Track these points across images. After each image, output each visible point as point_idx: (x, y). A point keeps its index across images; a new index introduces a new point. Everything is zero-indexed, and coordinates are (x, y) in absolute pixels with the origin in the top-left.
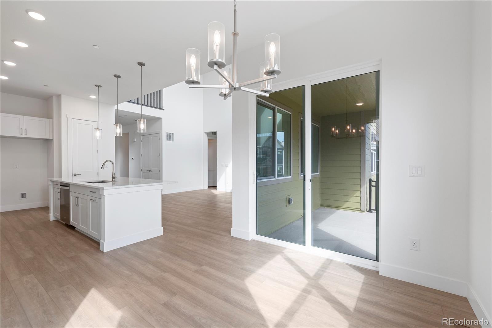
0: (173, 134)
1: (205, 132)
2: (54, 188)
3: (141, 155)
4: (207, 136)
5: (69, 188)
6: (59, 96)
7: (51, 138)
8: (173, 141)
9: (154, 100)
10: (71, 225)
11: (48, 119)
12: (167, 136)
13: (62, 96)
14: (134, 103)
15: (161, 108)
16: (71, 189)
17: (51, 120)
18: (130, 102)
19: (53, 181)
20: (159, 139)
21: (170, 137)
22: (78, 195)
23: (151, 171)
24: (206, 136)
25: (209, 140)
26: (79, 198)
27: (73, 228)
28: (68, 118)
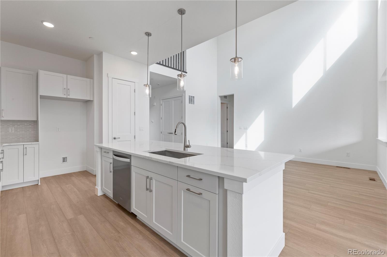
0: (194, 97)
1: (219, 95)
2: (102, 156)
3: (161, 118)
4: (221, 100)
5: (131, 160)
6: (100, 55)
7: (92, 100)
8: (194, 104)
9: (179, 63)
10: (132, 213)
11: (89, 79)
12: (190, 98)
13: (103, 53)
14: (162, 65)
15: (184, 71)
16: (134, 163)
17: (92, 80)
18: (159, 64)
19: (101, 148)
20: (182, 103)
21: (192, 100)
22: (150, 175)
23: (172, 134)
24: (219, 99)
25: (222, 103)
26: (151, 179)
27: (133, 216)
28: (108, 77)
